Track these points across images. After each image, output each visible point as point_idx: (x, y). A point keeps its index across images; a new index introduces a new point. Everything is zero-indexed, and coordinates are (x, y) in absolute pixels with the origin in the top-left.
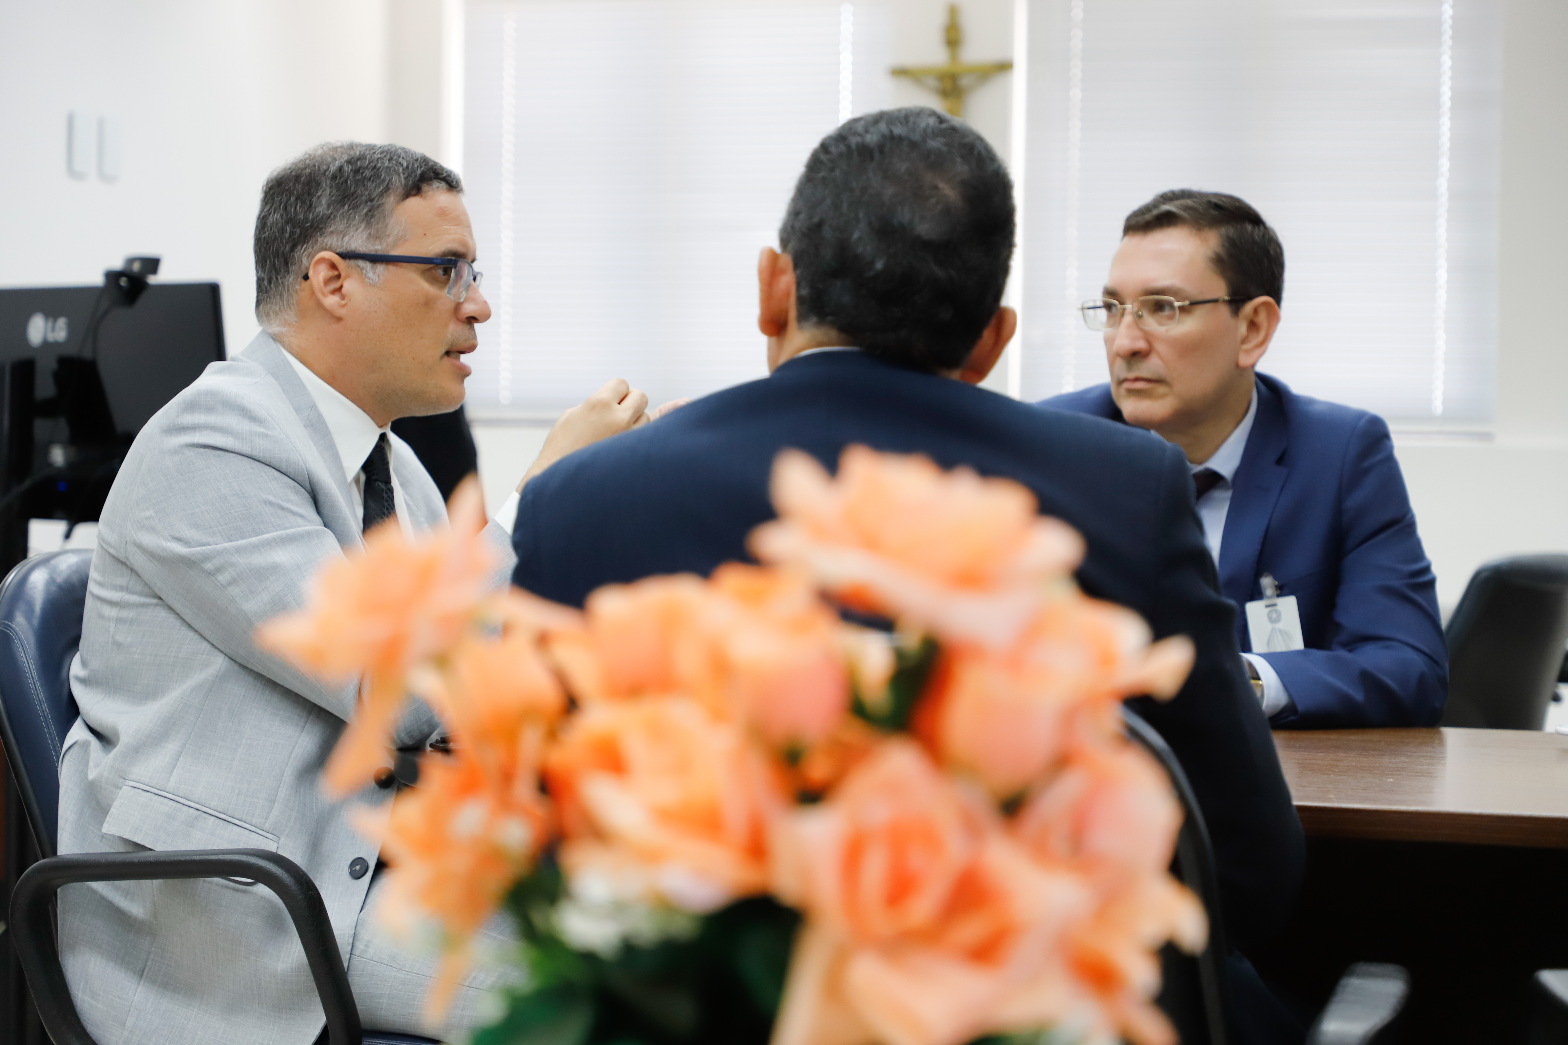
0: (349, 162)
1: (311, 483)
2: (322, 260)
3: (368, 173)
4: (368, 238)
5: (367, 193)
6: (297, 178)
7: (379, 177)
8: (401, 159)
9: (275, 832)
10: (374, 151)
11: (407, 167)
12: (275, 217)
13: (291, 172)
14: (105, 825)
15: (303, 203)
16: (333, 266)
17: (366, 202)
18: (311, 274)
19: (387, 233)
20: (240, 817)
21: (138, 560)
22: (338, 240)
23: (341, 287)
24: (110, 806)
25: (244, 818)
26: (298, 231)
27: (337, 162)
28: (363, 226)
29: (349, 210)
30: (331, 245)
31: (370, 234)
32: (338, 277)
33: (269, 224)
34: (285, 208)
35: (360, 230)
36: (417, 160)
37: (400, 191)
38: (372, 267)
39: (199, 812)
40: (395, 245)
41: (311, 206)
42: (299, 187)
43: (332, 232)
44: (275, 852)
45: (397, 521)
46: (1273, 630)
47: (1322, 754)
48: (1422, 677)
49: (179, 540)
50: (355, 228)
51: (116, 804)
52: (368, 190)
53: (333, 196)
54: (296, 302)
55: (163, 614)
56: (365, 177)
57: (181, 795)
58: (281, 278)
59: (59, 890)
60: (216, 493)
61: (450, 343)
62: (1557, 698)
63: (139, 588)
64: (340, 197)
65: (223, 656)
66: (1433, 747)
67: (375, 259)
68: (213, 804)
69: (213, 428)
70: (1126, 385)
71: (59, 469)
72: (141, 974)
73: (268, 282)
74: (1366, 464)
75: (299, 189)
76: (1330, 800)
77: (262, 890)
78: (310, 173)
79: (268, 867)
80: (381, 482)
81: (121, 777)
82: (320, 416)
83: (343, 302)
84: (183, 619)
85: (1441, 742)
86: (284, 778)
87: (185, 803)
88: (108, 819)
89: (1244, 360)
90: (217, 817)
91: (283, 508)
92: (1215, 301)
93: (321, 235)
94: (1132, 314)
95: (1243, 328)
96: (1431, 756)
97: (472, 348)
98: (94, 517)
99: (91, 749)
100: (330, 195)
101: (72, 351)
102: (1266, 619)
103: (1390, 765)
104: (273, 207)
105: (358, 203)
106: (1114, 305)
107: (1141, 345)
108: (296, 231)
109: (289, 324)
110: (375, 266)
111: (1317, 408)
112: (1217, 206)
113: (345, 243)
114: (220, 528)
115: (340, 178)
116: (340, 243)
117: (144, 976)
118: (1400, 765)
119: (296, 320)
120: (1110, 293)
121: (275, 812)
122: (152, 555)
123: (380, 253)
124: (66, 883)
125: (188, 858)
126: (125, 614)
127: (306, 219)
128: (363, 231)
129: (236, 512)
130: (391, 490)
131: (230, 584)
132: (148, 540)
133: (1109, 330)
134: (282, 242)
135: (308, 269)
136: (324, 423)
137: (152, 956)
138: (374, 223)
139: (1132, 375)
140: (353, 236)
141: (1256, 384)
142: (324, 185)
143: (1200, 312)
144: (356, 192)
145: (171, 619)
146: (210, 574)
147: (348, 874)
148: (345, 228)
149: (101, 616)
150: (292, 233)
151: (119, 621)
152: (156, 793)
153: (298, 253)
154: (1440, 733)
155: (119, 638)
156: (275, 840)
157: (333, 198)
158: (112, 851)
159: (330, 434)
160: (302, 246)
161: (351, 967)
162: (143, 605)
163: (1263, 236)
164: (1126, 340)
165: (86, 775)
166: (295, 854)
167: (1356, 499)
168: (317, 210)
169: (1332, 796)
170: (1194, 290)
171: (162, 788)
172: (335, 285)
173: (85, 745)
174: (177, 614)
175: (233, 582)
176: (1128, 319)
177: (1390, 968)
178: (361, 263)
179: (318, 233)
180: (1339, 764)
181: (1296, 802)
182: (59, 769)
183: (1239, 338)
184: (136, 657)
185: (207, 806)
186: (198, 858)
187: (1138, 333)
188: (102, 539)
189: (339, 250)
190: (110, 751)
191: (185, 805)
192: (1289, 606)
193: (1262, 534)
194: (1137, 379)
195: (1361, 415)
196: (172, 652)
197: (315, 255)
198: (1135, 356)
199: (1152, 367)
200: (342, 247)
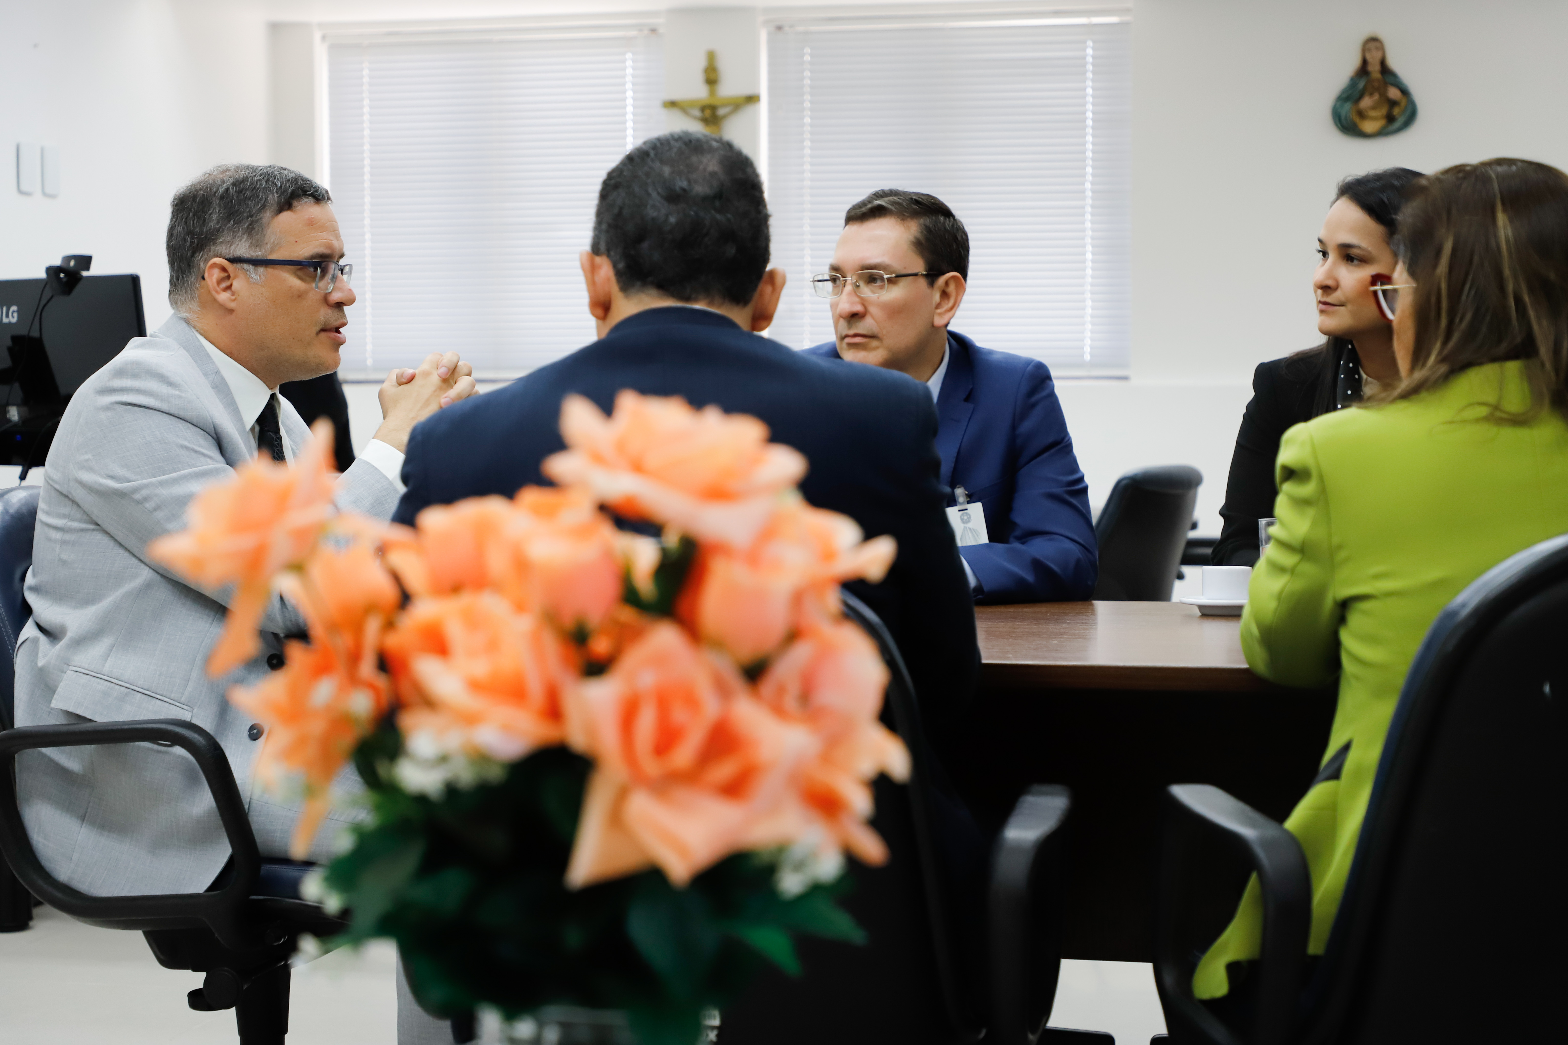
0: (234, 184)
1: (216, 433)
2: (214, 265)
3: (248, 193)
4: (250, 247)
5: (247, 210)
6: (194, 197)
7: (258, 196)
8: (276, 180)
9: (189, 704)
10: (255, 173)
11: (281, 187)
12: (179, 229)
13: (190, 193)
14: (53, 701)
15: (199, 218)
16: (224, 269)
17: (248, 218)
18: (206, 276)
19: (266, 242)
20: (161, 693)
21: (79, 494)
22: (226, 249)
23: (231, 285)
24: (57, 687)
25: (165, 694)
26: (196, 241)
27: (225, 185)
28: (245, 237)
29: (233, 225)
30: (221, 252)
31: (251, 243)
32: (229, 277)
33: (175, 234)
34: (186, 222)
35: (243, 240)
36: (289, 180)
37: (275, 207)
38: (255, 270)
39: (128, 690)
40: (272, 251)
41: (204, 221)
42: (195, 206)
43: (221, 242)
44: (189, 720)
45: (286, 462)
46: (965, 528)
47: (1002, 623)
48: (1078, 562)
49: (112, 477)
50: (239, 239)
51: (62, 684)
52: (248, 208)
53: (221, 213)
54: (198, 296)
55: (99, 536)
56: (246, 197)
57: (114, 677)
58: (186, 277)
59: (16, 756)
60: (142, 440)
61: (323, 324)
62: (1181, 577)
63: (79, 515)
64: (226, 215)
65: (148, 568)
66: (1087, 616)
67: (257, 263)
68: (140, 683)
69: (138, 391)
70: (847, 340)
71: (16, 425)
72: (83, 818)
73: (176, 279)
74: (1034, 399)
75: (196, 207)
76: (1008, 658)
77: (179, 750)
78: (203, 195)
79: (183, 732)
80: (271, 432)
81: (65, 664)
82: (223, 379)
83: (233, 298)
84: (116, 540)
85: (1093, 612)
86: (196, 662)
87: (118, 683)
88: (55, 696)
89: (939, 321)
90: (143, 693)
91: (196, 452)
92: (916, 275)
93: (213, 244)
94: (852, 284)
95: (937, 297)
96: (1086, 623)
97: (344, 325)
98: (41, 462)
99: (40, 644)
100: (219, 212)
101: (23, 332)
102: (959, 520)
103: (1055, 630)
104: (177, 221)
105: (241, 218)
106: (839, 278)
107: (858, 308)
108: (194, 241)
109: (193, 312)
110: (256, 268)
111: (995, 357)
112: (917, 202)
113: (232, 251)
114: (146, 468)
115: (227, 198)
116: (228, 251)
117: (86, 818)
118: (1062, 630)
119: (199, 309)
120: (835, 268)
121: (189, 689)
122: (91, 489)
123: (260, 258)
124: (22, 750)
125: (119, 727)
126: (68, 537)
127: (201, 233)
128: (245, 241)
129: (159, 455)
130: (280, 438)
131: (155, 509)
132: (87, 477)
133: (835, 298)
134: (185, 249)
135: (204, 271)
136: (226, 385)
137: (91, 804)
138: (254, 234)
139: (851, 332)
140: (238, 245)
141: (948, 340)
142: (215, 204)
143: (904, 283)
144: (239, 209)
145: (106, 540)
146: (139, 502)
147: (247, 737)
148: (232, 239)
149: (49, 539)
150: (192, 243)
151: (63, 542)
152: (94, 675)
153: (197, 259)
154: (1092, 605)
155: (64, 556)
156: (189, 710)
157: (221, 215)
158: (58, 723)
159: (232, 393)
160: (200, 253)
161: (251, 809)
162: (82, 530)
163: (953, 225)
164: (847, 304)
165: (36, 663)
166: (205, 721)
167: (1026, 426)
168: (210, 224)
169: (1011, 656)
170: (899, 266)
171: (99, 672)
172: (227, 283)
173: (35, 641)
174: (112, 537)
175: (157, 508)
176: (849, 288)
177: (1058, 788)
178: (246, 266)
179: (211, 243)
180: (1016, 631)
181: (984, 661)
182: (14, 660)
183: (934, 305)
184: (78, 571)
185: (135, 684)
186: (126, 727)
187: (857, 300)
188: (48, 479)
189: (228, 257)
190: (56, 645)
191: (117, 684)
192: (977, 510)
193: (955, 455)
194: (856, 335)
195: (1029, 362)
196: (107, 567)
197: (210, 260)
198: (854, 317)
199: (866, 326)
200: (230, 254)
